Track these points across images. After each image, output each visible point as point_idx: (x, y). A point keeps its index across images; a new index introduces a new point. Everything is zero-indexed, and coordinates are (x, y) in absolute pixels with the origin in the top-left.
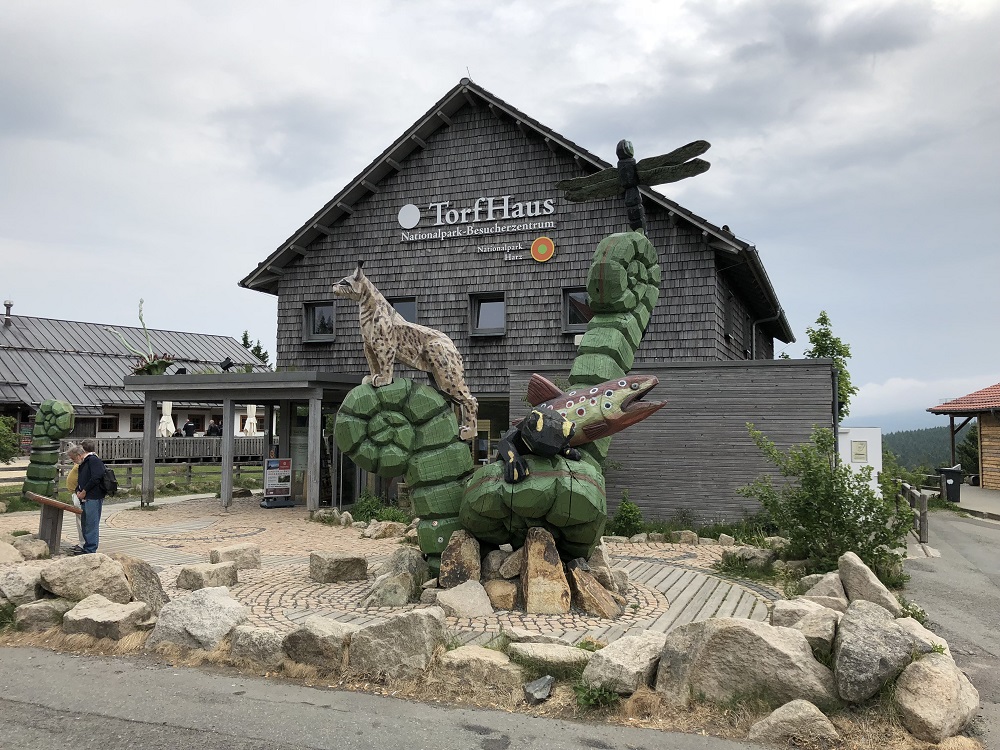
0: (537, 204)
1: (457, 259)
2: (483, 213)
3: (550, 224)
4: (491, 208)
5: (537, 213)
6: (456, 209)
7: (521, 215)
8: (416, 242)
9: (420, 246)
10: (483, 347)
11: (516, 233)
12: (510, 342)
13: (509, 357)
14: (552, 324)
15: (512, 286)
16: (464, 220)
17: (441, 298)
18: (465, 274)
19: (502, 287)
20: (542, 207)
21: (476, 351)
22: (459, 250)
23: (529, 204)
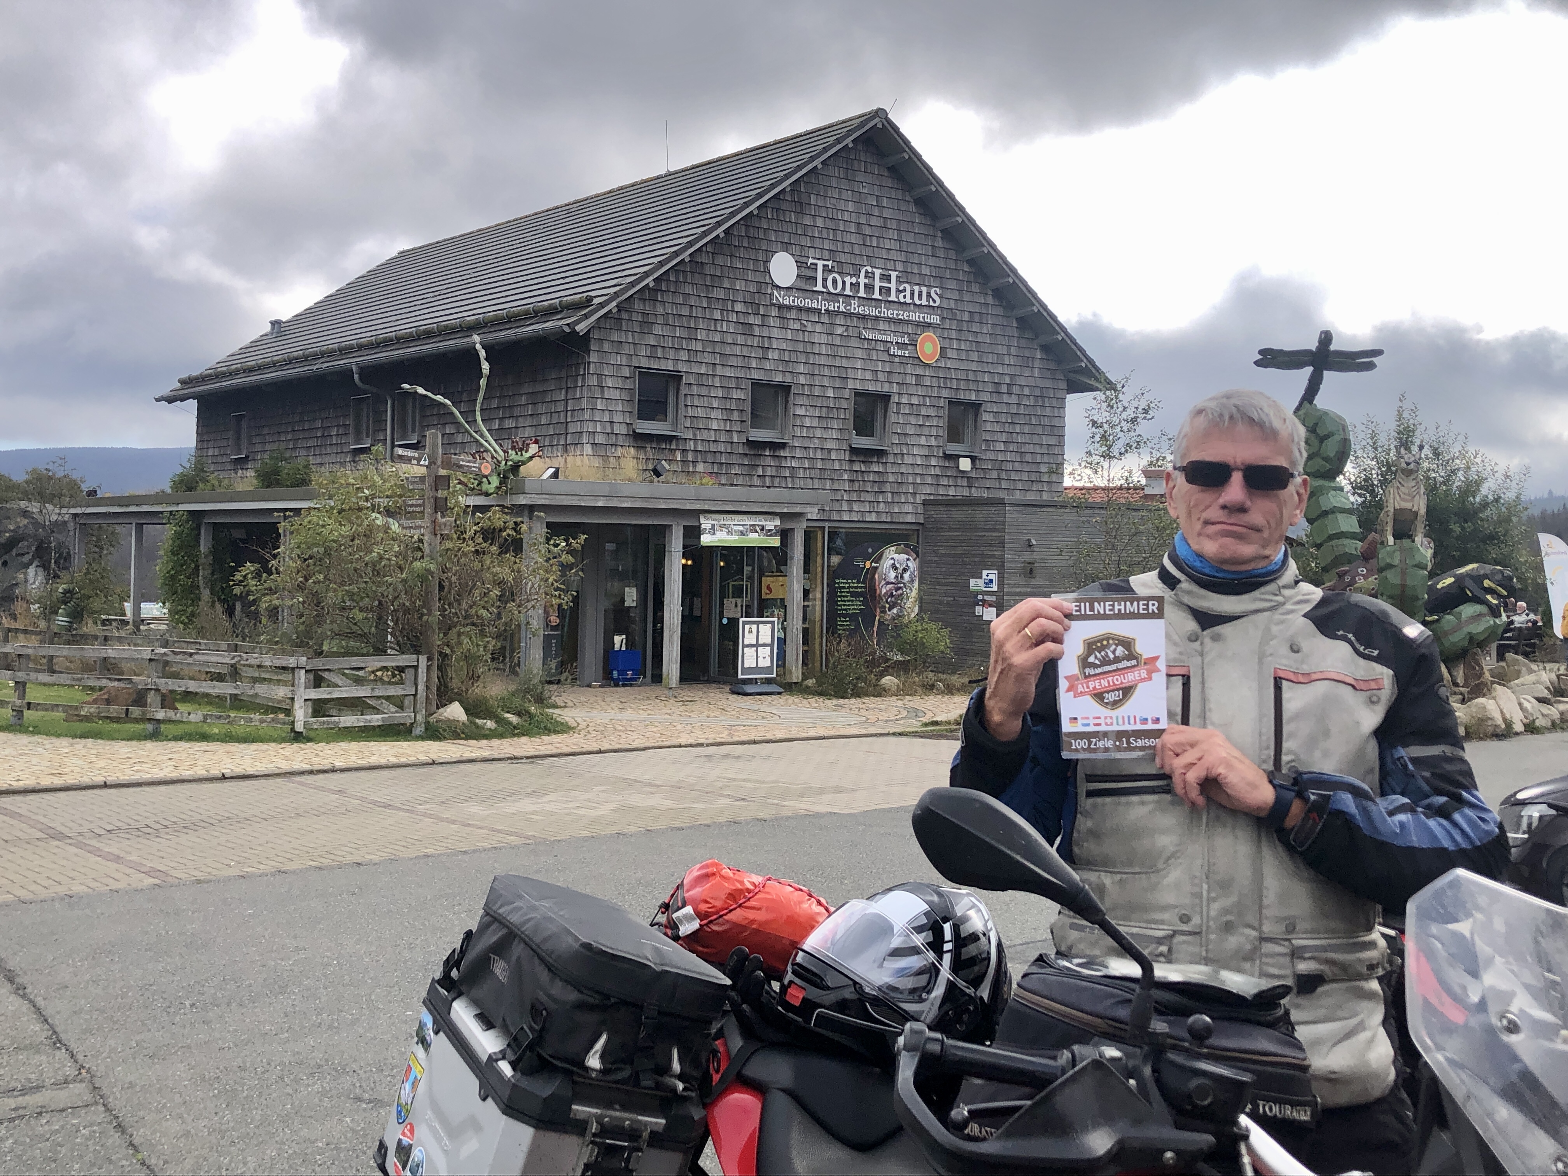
1: (837, 341)
3: (935, 319)
6: (841, 273)
8: (789, 308)
9: (793, 314)
10: (863, 462)
11: (900, 321)
12: (891, 459)
13: (891, 478)
14: (933, 442)
15: (895, 388)
17: (818, 391)
18: (845, 363)
19: (886, 388)
21: (856, 467)
22: (839, 330)
23: (916, 288)
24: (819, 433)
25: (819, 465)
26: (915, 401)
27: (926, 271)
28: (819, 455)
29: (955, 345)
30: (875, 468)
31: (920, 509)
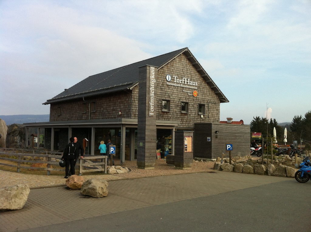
0: (194, 82)
1: (179, 92)
2: (184, 82)
3: (196, 88)
4: (186, 81)
5: (194, 85)
6: (179, 79)
7: (191, 84)
8: (170, 85)
9: (170, 87)
11: (190, 88)
12: (188, 115)
13: (189, 119)
14: (196, 112)
15: (189, 102)
16: (180, 83)
17: (175, 102)
18: (180, 96)
19: (187, 101)
20: (195, 84)
21: (182, 117)
22: (179, 90)
23: (193, 82)
24: (175, 110)
25: (175, 116)
26: (193, 104)
27: (194, 79)
28: (175, 114)
29: (200, 93)
30: (185, 117)
31: (194, 125)
